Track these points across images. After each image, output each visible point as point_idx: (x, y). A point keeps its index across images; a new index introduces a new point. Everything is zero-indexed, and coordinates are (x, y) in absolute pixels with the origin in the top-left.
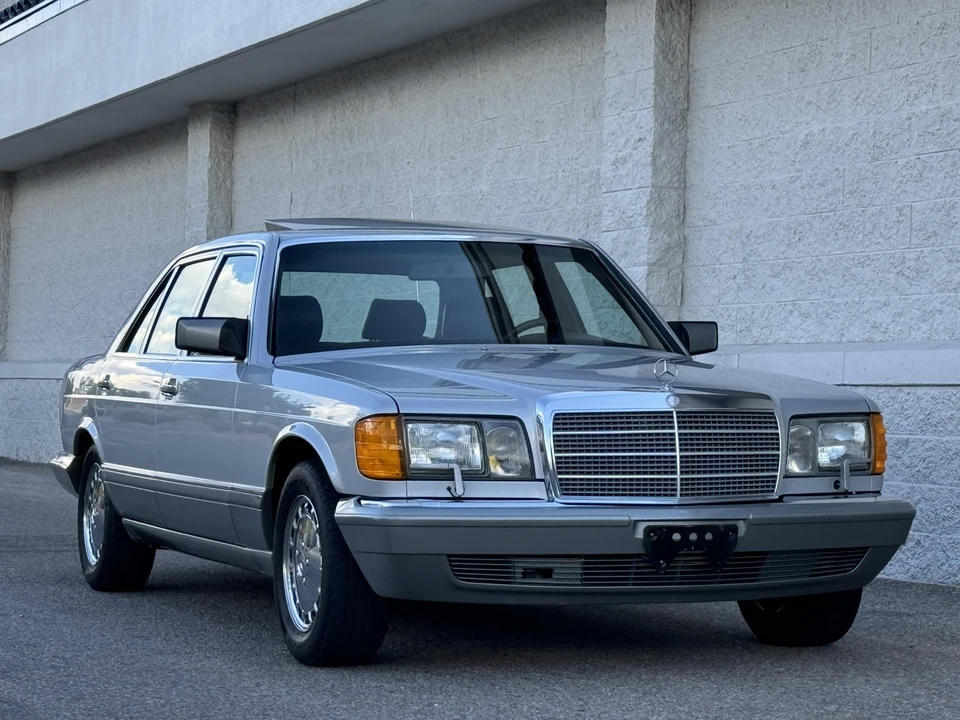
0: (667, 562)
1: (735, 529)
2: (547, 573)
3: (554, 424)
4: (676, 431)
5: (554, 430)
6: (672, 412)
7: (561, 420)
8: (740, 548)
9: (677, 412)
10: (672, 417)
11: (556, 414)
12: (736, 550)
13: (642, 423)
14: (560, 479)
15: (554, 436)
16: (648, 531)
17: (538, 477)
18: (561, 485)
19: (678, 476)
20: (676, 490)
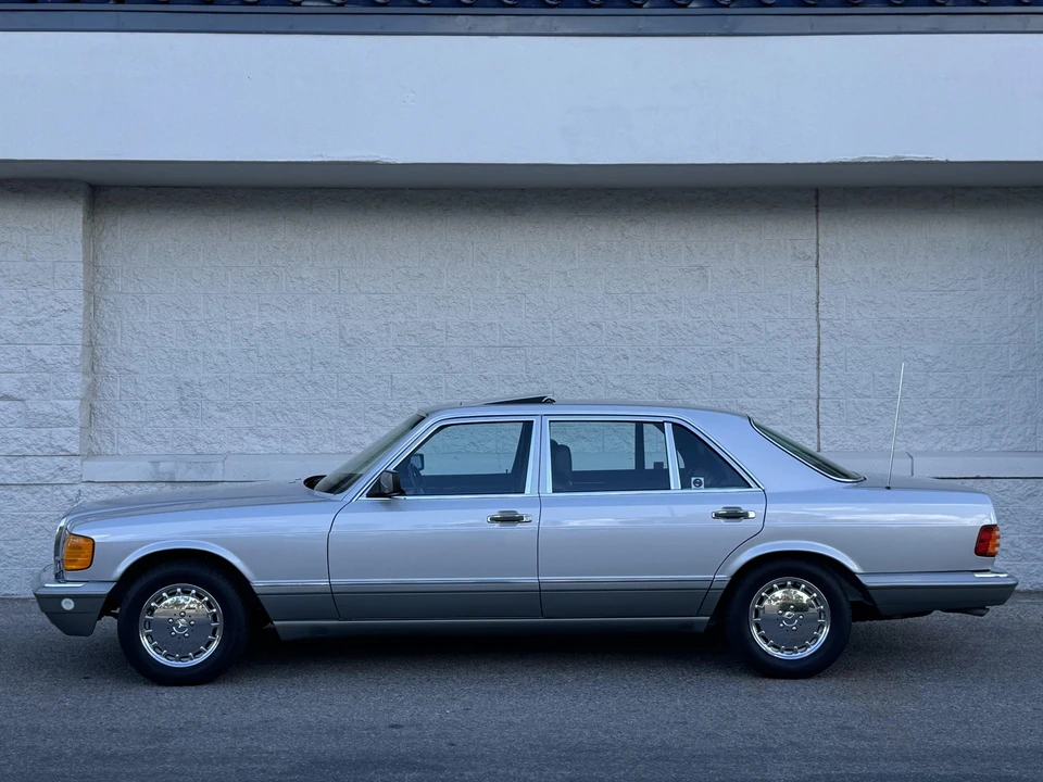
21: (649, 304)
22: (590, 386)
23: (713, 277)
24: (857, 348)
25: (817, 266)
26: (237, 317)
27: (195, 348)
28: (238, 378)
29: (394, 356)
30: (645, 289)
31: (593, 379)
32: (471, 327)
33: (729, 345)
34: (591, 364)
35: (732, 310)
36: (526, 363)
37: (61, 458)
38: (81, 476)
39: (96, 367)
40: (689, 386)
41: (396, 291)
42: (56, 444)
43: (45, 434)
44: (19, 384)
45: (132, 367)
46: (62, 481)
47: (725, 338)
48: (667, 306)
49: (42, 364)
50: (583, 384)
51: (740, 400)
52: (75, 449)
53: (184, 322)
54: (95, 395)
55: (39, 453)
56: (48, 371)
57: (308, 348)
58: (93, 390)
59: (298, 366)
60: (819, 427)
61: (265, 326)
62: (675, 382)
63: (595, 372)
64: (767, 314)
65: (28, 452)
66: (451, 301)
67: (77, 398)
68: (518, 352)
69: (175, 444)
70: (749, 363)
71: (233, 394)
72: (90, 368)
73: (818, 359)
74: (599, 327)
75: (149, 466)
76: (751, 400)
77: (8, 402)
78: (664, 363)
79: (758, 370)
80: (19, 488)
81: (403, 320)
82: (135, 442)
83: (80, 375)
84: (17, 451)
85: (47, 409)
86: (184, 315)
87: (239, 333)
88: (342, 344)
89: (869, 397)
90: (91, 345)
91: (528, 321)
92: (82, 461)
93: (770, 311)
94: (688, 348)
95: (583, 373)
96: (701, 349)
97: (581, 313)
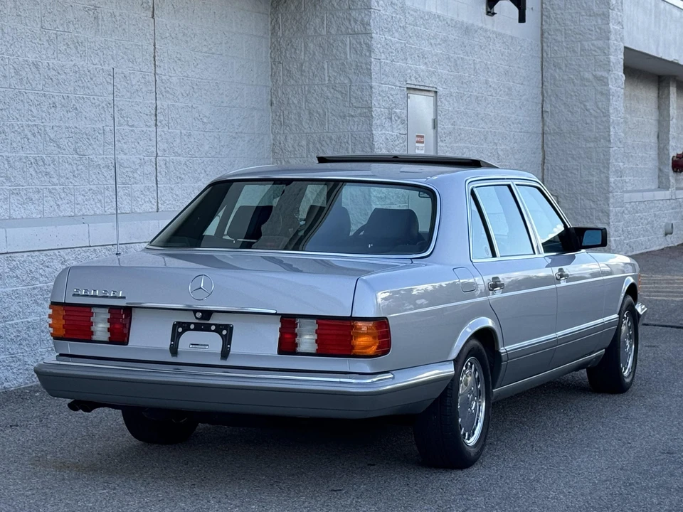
21: (68, 45)
22: (33, 137)
23: (103, 20)
24: (173, 106)
25: (153, 16)
30: (66, 27)
31: (36, 131)
40: (92, 141)
47: (110, 88)
48: (77, 48)
60: (157, 184)
62: (85, 137)
63: (37, 121)
64: (131, 65)
70: (123, 117)
73: (156, 115)
74: (38, 67)
78: (77, 114)
79: (128, 125)
89: (179, 155)
93: (132, 62)
94: (92, 97)
95: (30, 123)
96: (98, 100)
97: (27, 49)
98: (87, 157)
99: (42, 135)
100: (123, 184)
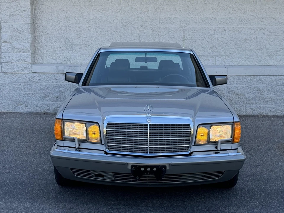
0: (140, 177)
1: (165, 167)
2: (103, 176)
3: (107, 126)
4: (149, 131)
5: (107, 128)
6: (148, 124)
7: (109, 125)
8: (167, 173)
9: (150, 124)
10: (148, 126)
11: (108, 123)
12: (166, 174)
13: (137, 127)
14: (108, 145)
15: (107, 130)
16: (132, 166)
17: (102, 143)
18: (108, 147)
19: (148, 147)
20: (147, 151)
21: (235, 10)
22: (211, 41)
26: (85, 14)
27: (70, 25)
28: (85, 37)
29: (140, 29)
30: (233, 4)
31: (213, 38)
32: (169, 19)
33: (263, 26)
34: (212, 33)
35: (266, 13)
36: (188, 32)
37: (25, 64)
38: (32, 70)
39: (35, 32)
40: (248, 41)
41: (141, 5)
42: (23, 59)
43: (19, 55)
44: (9, 37)
45: (48, 32)
46: (25, 72)
47: (262, 23)
48: (241, 11)
49: (17, 30)
50: (209, 40)
51: (267, 46)
52: (30, 61)
53: (66, 16)
54: (35, 42)
55: (17, 62)
56: (19, 33)
57: (110, 26)
58: (34, 41)
59: (106, 33)
61: (94, 18)
62: (243, 40)
63: (214, 36)
64: (279, 14)
65: (13, 61)
66: (161, 9)
67: (29, 43)
68: (185, 28)
69: (63, 60)
70: (271, 33)
71: (83, 42)
72: (33, 32)
74: (215, 19)
75: (55, 68)
76: (271, 46)
77: (6, 44)
78: (239, 33)
79: (274, 35)
80: (10, 74)
81: (144, 16)
82: (50, 59)
83: (30, 34)
84: (10, 61)
85: (19, 46)
86: (66, 13)
87: (85, 20)
88: (122, 25)
90: (33, 24)
91: (189, 16)
92: (32, 65)
93: (280, 13)
94: (248, 27)
95: (209, 36)
96: (253, 27)
97: (209, 14)
98: (244, 47)
99: (216, 40)
100: (269, 55)
